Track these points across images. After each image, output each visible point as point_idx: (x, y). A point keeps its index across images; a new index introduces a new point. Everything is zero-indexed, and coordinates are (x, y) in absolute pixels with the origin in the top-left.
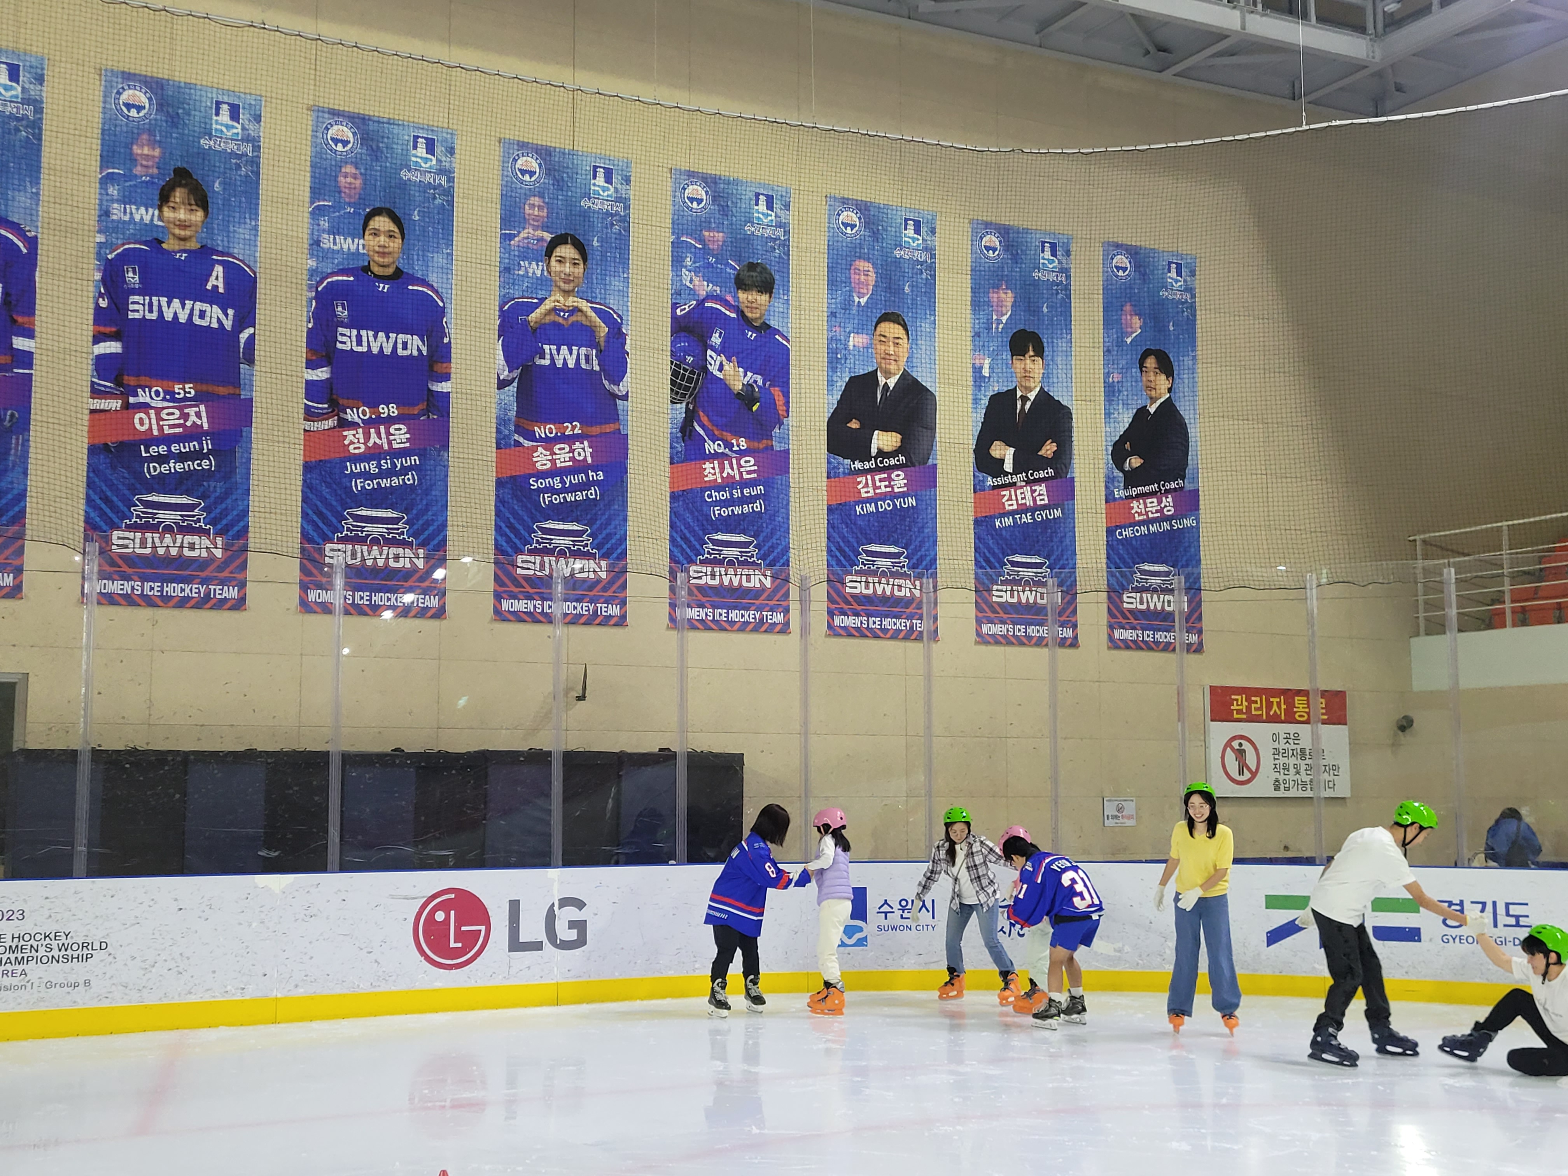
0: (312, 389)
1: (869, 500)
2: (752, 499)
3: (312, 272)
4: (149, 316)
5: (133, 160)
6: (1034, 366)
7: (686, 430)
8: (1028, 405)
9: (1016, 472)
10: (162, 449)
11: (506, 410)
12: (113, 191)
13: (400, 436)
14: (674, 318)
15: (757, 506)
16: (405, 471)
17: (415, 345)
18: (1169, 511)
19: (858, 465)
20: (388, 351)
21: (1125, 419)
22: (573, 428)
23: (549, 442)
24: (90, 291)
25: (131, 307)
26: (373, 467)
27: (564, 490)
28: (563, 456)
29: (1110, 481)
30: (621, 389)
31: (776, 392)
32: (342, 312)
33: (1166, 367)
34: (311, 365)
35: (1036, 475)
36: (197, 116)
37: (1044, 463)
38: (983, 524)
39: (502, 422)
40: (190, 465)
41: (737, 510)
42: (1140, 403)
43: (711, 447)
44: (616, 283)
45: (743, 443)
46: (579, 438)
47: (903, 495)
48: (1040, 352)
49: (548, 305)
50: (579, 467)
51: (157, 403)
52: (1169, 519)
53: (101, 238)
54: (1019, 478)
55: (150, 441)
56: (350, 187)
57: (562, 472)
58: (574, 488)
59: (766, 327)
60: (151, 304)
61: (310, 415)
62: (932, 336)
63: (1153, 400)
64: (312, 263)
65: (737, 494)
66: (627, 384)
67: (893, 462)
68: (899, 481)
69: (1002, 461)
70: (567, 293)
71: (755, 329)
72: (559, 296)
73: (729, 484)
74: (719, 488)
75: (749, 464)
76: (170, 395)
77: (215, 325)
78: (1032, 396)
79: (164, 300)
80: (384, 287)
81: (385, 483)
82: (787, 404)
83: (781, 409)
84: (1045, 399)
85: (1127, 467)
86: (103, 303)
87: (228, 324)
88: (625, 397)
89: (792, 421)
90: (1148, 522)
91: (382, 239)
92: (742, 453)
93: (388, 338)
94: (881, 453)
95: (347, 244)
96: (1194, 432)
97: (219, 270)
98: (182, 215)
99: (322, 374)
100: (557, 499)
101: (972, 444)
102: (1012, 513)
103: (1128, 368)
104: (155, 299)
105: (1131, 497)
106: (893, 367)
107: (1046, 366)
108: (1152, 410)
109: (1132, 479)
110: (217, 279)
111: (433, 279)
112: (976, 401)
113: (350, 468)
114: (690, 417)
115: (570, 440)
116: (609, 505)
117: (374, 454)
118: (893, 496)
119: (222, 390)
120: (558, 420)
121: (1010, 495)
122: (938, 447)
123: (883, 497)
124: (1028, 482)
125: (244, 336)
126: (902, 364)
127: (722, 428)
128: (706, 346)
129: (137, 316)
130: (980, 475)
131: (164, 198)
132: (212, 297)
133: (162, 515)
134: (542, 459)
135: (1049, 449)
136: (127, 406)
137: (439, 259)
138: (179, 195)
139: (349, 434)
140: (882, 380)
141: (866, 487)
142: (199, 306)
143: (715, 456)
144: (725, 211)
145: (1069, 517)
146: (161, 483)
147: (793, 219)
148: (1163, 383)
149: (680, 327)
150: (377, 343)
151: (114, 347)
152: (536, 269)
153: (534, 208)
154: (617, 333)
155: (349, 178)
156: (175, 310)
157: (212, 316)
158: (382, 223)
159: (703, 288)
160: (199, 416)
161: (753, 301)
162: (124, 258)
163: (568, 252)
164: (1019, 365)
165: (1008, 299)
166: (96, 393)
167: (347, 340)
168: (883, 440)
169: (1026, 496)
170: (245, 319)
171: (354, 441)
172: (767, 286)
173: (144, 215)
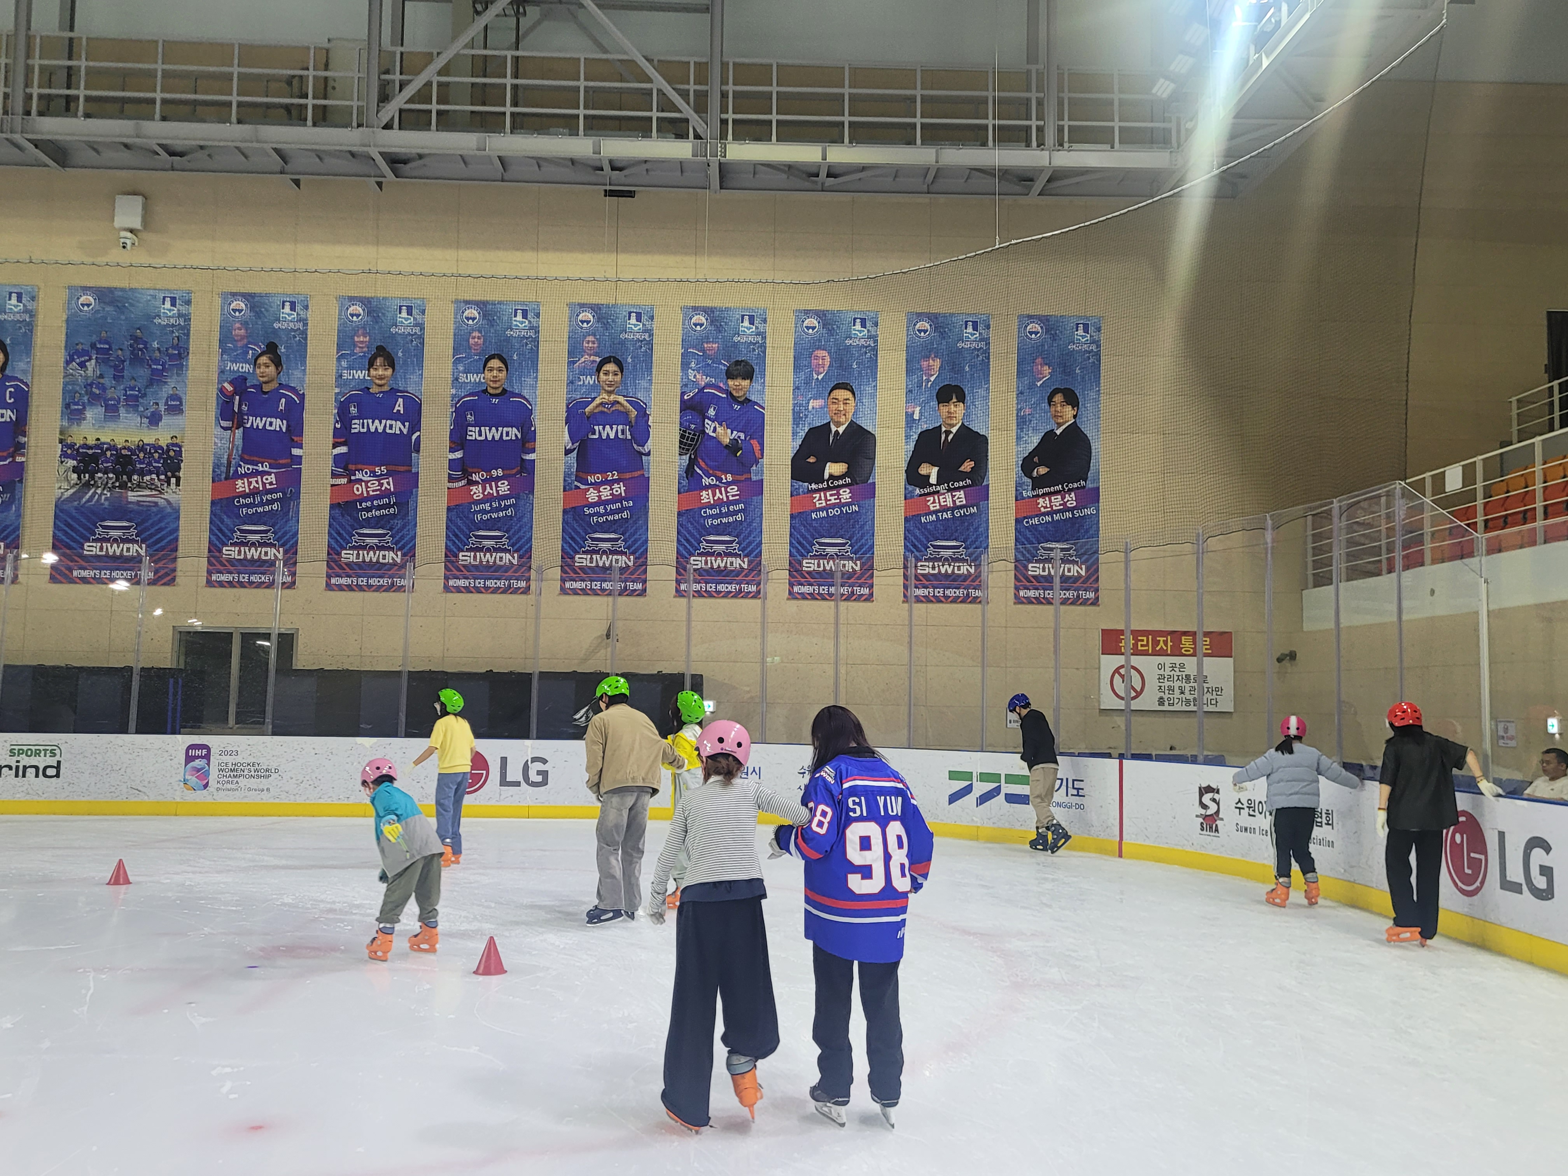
0: (452, 463)
1: (821, 509)
2: (736, 513)
3: (453, 396)
4: (362, 430)
5: (354, 345)
6: (956, 409)
7: (689, 471)
8: (950, 437)
9: (939, 483)
10: (369, 504)
11: (570, 467)
12: (344, 364)
13: (504, 488)
14: (682, 401)
15: (739, 517)
16: (506, 508)
17: (514, 433)
18: (1072, 504)
19: (814, 486)
20: (497, 438)
21: (1035, 440)
22: (614, 475)
23: (597, 485)
24: (332, 421)
25: (353, 426)
26: (487, 507)
27: (606, 514)
28: (606, 493)
29: (1019, 485)
30: (646, 449)
31: (754, 443)
32: (470, 418)
33: (1072, 399)
34: (452, 450)
35: (956, 485)
36: (389, 315)
37: (964, 476)
38: (911, 521)
39: (567, 475)
40: (384, 512)
41: (724, 520)
42: (1049, 428)
43: (706, 481)
44: (642, 384)
45: (730, 477)
46: (617, 481)
47: (848, 504)
48: (962, 399)
49: (598, 401)
50: (616, 499)
51: (366, 478)
52: (1071, 510)
53: (337, 390)
54: (941, 488)
55: (363, 499)
56: (476, 344)
57: (606, 503)
58: (613, 512)
59: (748, 400)
60: (363, 423)
61: (451, 479)
62: (873, 396)
63: (1059, 425)
64: (453, 391)
65: (724, 510)
66: (649, 445)
67: (841, 482)
68: (845, 495)
69: (928, 477)
70: (610, 393)
71: (739, 403)
72: (605, 396)
73: (719, 503)
74: (711, 507)
75: (734, 490)
76: (373, 473)
77: (398, 432)
78: (954, 430)
79: (370, 421)
80: (495, 401)
81: (494, 515)
82: (762, 450)
83: (758, 454)
84: (965, 430)
85: (1035, 474)
86: (338, 426)
87: (405, 431)
88: (648, 454)
89: (765, 460)
90: (1052, 513)
91: (495, 373)
92: (729, 484)
93: (497, 430)
94: (832, 477)
95: (473, 378)
96: (1096, 446)
97: (400, 400)
98: (380, 372)
99: (459, 455)
100: (602, 520)
101: (904, 466)
102: (936, 512)
103: (1037, 404)
104: (365, 421)
105: (1038, 496)
106: (843, 419)
107: (967, 408)
108: (1058, 432)
109: (1038, 483)
110: (399, 406)
111: (525, 393)
112: (908, 437)
113: (474, 508)
114: (692, 463)
115: (611, 483)
116: (635, 522)
117: (489, 498)
118: (841, 505)
119: (402, 469)
120: (603, 472)
121: (934, 499)
122: (877, 470)
123: (833, 506)
124: (949, 490)
125: (414, 437)
126: (850, 416)
127: (714, 469)
128: (704, 417)
129: (356, 431)
130: (910, 488)
131: (371, 364)
132: (397, 417)
133: (369, 540)
134: (592, 496)
135: (967, 466)
136: (350, 481)
137: (529, 381)
138: (379, 361)
139: (474, 488)
140: (834, 428)
141: (819, 501)
142: (389, 422)
143: (710, 487)
144: (719, 329)
145: (984, 513)
146: (368, 523)
147: (769, 329)
148: (1068, 412)
149: (686, 406)
150: (491, 434)
151: (343, 449)
152: (590, 380)
153: (589, 343)
154: (643, 414)
155: (476, 339)
156: (377, 426)
157: (398, 427)
158: (495, 363)
159: (703, 380)
160: (389, 484)
161: (738, 385)
162: (350, 400)
163: (611, 367)
164: (944, 409)
165: (936, 364)
166: (334, 475)
167: (473, 434)
168: (834, 469)
169: (947, 500)
170: (416, 426)
171: (477, 492)
172: (749, 374)
173: (360, 374)
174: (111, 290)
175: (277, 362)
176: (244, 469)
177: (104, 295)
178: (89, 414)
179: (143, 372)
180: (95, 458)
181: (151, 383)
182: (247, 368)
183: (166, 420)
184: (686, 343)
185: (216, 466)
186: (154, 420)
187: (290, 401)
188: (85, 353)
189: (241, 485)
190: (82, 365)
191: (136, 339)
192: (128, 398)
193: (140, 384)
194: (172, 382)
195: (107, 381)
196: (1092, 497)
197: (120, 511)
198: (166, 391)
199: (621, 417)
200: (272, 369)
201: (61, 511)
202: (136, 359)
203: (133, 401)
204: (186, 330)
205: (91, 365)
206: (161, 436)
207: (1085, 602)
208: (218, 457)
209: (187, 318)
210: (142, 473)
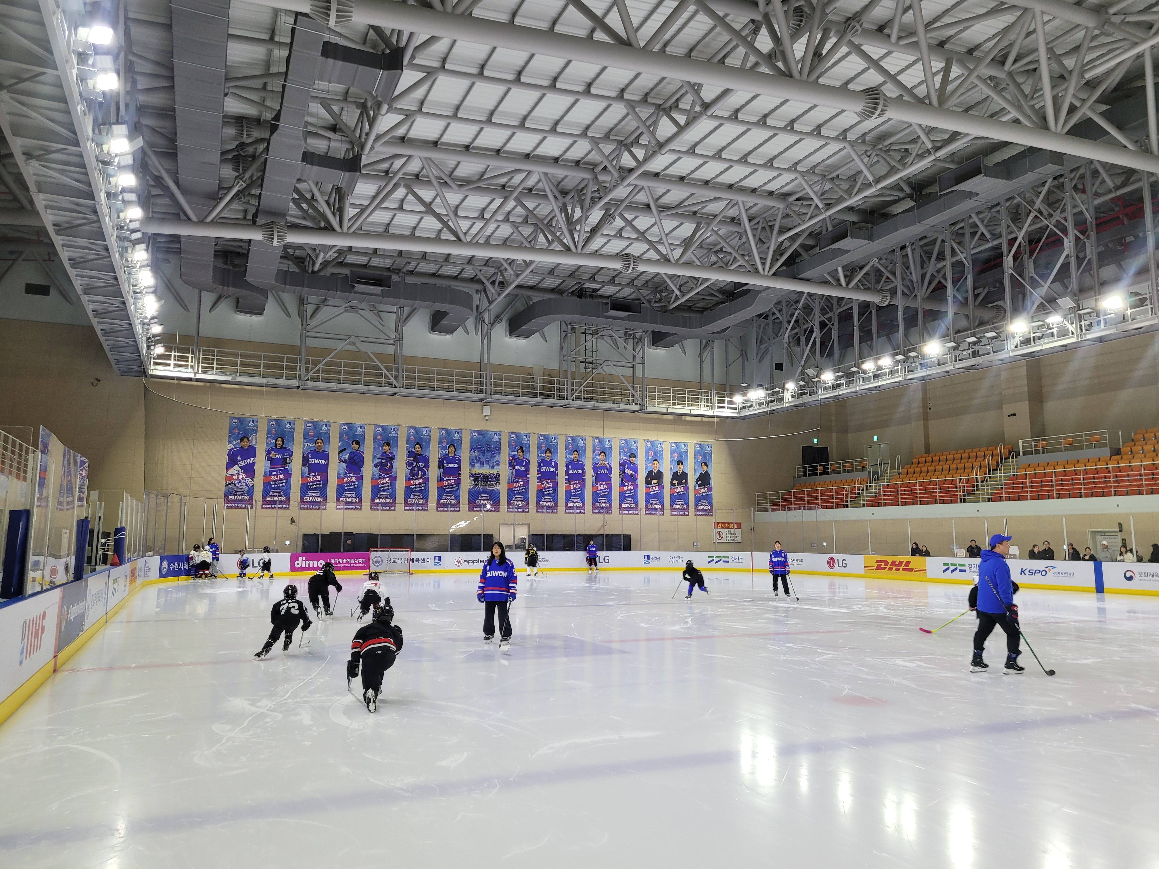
0: (566, 479)
5: (541, 447)
6: (681, 466)
7: (622, 481)
8: (680, 473)
12: (539, 452)
13: (578, 486)
17: (580, 471)
19: (650, 486)
22: (604, 483)
23: (600, 485)
24: (537, 467)
29: (695, 486)
31: (636, 474)
32: (570, 467)
33: (706, 465)
35: (681, 486)
36: (550, 439)
37: (683, 484)
38: (672, 495)
42: (701, 472)
43: (626, 484)
44: (610, 459)
45: (631, 483)
48: (682, 464)
49: (600, 463)
51: (545, 483)
53: (537, 459)
54: (678, 487)
56: (571, 448)
59: (635, 464)
61: (566, 483)
63: (704, 471)
64: (565, 460)
66: (612, 475)
67: (656, 485)
68: (657, 488)
69: (676, 484)
70: (603, 461)
71: (633, 464)
73: (628, 490)
75: (632, 487)
76: (547, 482)
77: (553, 471)
80: (575, 462)
83: (637, 477)
84: (683, 472)
85: (698, 483)
86: (538, 469)
87: (555, 470)
88: (612, 477)
91: (575, 455)
92: (631, 485)
94: (654, 484)
95: (570, 456)
96: (712, 476)
97: (553, 462)
98: (548, 454)
99: (567, 477)
101: (670, 481)
103: (699, 465)
104: (545, 468)
106: (656, 469)
107: (683, 466)
108: (703, 473)
109: (699, 485)
114: (622, 479)
115: (604, 485)
117: (575, 489)
119: (554, 481)
120: (602, 482)
122: (664, 482)
125: (557, 472)
126: (658, 468)
127: (627, 481)
128: (625, 468)
129: (543, 470)
130: (671, 487)
131: (546, 452)
132: (552, 467)
133: (546, 500)
134: (599, 488)
135: (684, 481)
136: (542, 484)
138: (548, 452)
140: (654, 471)
142: (550, 468)
143: (626, 486)
144: (627, 445)
145: (688, 493)
146: (546, 495)
147: (639, 445)
148: (705, 468)
149: (620, 465)
150: (575, 471)
151: (539, 475)
152: (598, 458)
153: (598, 448)
154: (611, 467)
155: (571, 446)
156: (547, 469)
157: (553, 469)
158: (575, 453)
159: (624, 458)
160: (551, 484)
161: (633, 459)
162: (541, 462)
163: (603, 454)
164: (679, 466)
165: (676, 455)
166: (538, 482)
167: (571, 471)
168: (654, 481)
169: (679, 489)
170: (557, 469)
171: (572, 487)
172: (635, 457)
173: (543, 455)
174: (481, 431)
175: (523, 452)
176: (516, 480)
177: (480, 432)
178: (477, 465)
179: (490, 454)
180: (478, 477)
181: (492, 457)
182: (515, 453)
183: (496, 467)
184: (620, 449)
185: (509, 479)
186: (493, 467)
187: (526, 462)
188: (474, 448)
189: (515, 485)
190: (474, 452)
191: (488, 445)
192: (486, 461)
193: (489, 457)
194: (497, 457)
195: (481, 456)
196: (710, 489)
197: (485, 492)
198: (496, 459)
199: (605, 468)
200: (521, 454)
201: (470, 492)
202: (488, 450)
203: (487, 462)
204: (500, 442)
205: (476, 452)
206: (494, 471)
207: (710, 515)
208: (509, 477)
209: (500, 439)
210: (490, 481)
